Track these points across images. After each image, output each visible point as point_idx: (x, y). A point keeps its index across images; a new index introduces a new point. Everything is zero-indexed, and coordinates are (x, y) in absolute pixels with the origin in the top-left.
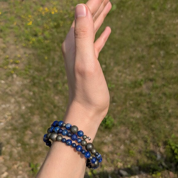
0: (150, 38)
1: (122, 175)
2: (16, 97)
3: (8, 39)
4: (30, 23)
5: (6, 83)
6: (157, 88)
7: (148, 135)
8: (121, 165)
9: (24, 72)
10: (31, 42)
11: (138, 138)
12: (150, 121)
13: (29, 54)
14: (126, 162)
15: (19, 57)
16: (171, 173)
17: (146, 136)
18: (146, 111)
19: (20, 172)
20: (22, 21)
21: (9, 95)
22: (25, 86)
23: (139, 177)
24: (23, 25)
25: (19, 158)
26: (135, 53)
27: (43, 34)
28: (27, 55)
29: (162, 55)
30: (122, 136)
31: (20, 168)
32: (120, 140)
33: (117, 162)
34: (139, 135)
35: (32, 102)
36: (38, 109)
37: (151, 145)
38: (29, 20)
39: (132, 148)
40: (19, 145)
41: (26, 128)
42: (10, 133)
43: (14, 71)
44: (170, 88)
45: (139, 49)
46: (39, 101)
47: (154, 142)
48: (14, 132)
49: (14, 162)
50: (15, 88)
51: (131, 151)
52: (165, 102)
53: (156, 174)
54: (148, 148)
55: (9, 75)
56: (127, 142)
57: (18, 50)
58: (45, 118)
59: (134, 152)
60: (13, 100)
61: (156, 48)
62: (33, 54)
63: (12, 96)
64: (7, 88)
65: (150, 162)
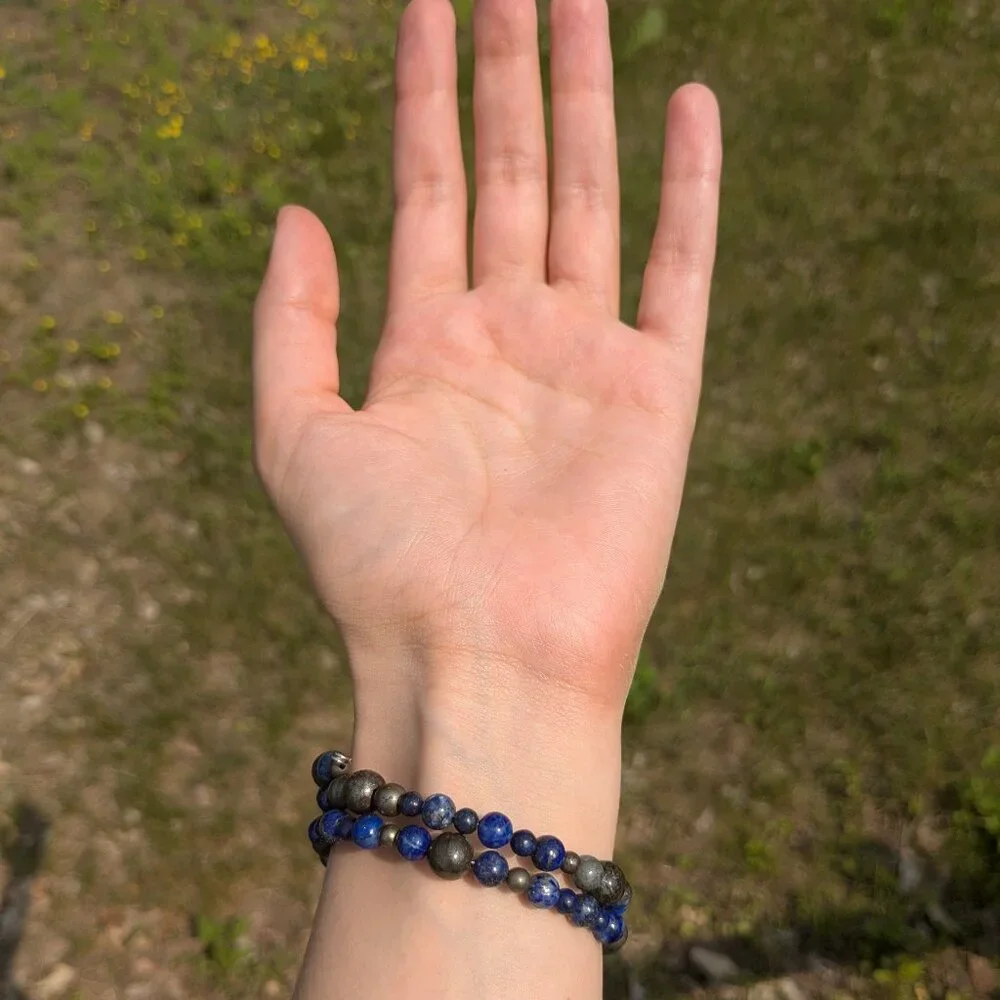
0: (862, 204)
1: (702, 978)
2: (108, 552)
3: (48, 222)
4: (174, 129)
5: (49, 476)
6: (901, 487)
7: (851, 755)
8: (695, 923)
9: (141, 407)
10: (181, 239)
11: (796, 771)
12: (857, 676)
13: (173, 308)
14: (724, 905)
15: (114, 325)
16: (979, 964)
17: (840, 762)
18: (841, 618)
19: (143, 966)
20: (128, 116)
21: (68, 541)
22: (151, 488)
23: (800, 987)
24: (128, 136)
25: (134, 889)
26: (773, 290)
27: (246, 187)
28: (161, 314)
29: (933, 301)
30: (707, 763)
31: (141, 942)
32: (691, 783)
33: (678, 903)
34: (797, 758)
35: (191, 580)
36: (231, 617)
37: (868, 809)
38: (163, 109)
39: (762, 824)
40: (133, 815)
41: (164, 723)
42: (80, 752)
43: (91, 408)
44: (979, 488)
45: (802, 267)
46: (236, 571)
47: (882, 795)
48: (101, 746)
49: (105, 912)
50: (101, 503)
51: (753, 845)
52: (948, 570)
53: (894, 968)
54: (850, 827)
55: (62, 428)
56: (734, 794)
57: (106, 282)
58: (271, 666)
59: (771, 847)
60: (88, 570)
61: (897, 260)
62: (196, 307)
63: (85, 544)
64: (53, 504)
65: (859, 902)
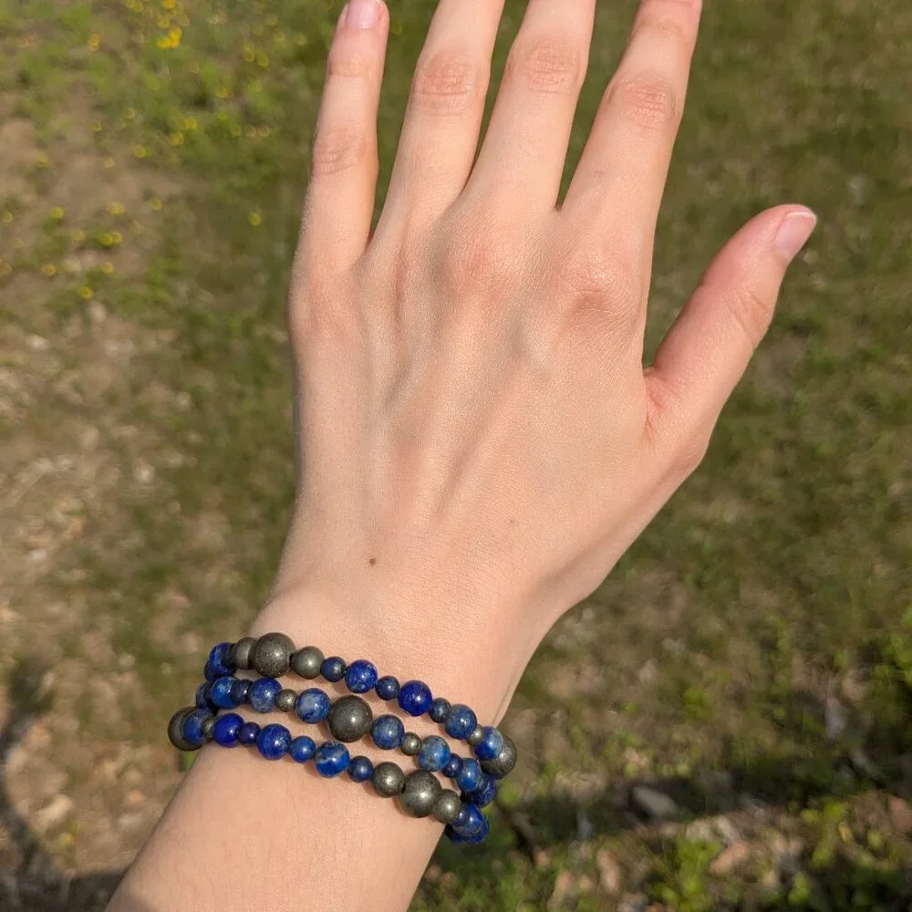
0: (795, 112)
1: (645, 815)
2: (108, 420)
3: (58, 122)
4: (172, 40)
5: (55, 351)
6: (828, 369)
7: (782, 612)
8: (639, 766)
9: (142, 290)
10: (177, 139)
11: (731, 625)
12: (789, 540)
13: (171, 200)
14: (665, 748)
15: (117, 217)
16: (898, 805)
17: (772, 619)
18: (773, 487)
19: (134, 798)
20: (131, 28)
21: (74, 410)
22: (148, 362)
23: (734, 824)
24: (132, 46)
25: (128, 728)
26: (713, 189)
27: (237, 93)
28: (158, 207)
29: (858, 200)
30: (649, 618)
31: (133, 776)
32: (635, 636)
33: (623, 745)
34: (733, 614)
35: (186, 447)
36: (218, 480)
37: (798, 661)
38: (163, 23)
39: (700, 675)
40: (127, 660)
41: (157, 576)
42: (80, 602)
43: (95, 290)
44: (899, 371)
45: (739, 168)
46: (223, 440)
47: (810, 650)
48: (99, 596)
49: (100, 747)
50: (102, 376)
51: (692, 694)
52: (871, 445)
53: (821, 808)
54: (781, 678)
55: (69, 308)
56: (675, 647)
57: (109, 177)
58: (254, 526)
59: (708, 695)
60: (90, 436)
61: (826, 163)
62: (191, 200)
63: (87, 413)
64: (59, 377)
65: (788, 747)
